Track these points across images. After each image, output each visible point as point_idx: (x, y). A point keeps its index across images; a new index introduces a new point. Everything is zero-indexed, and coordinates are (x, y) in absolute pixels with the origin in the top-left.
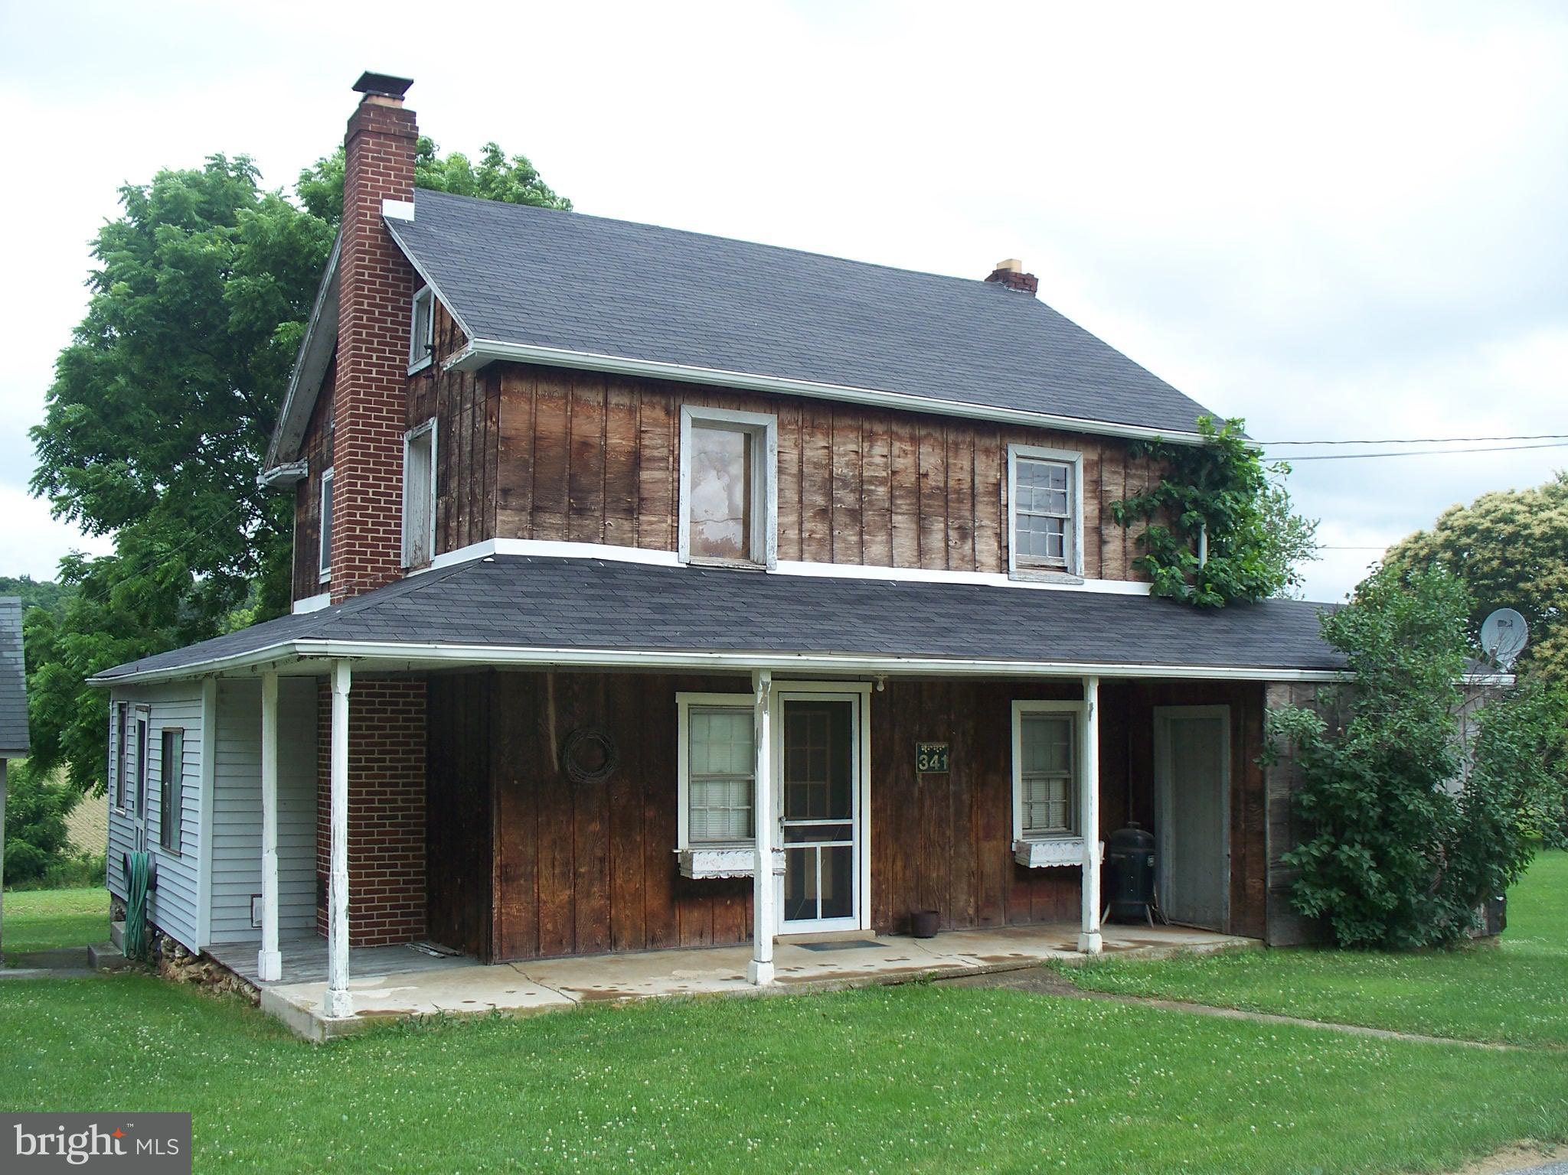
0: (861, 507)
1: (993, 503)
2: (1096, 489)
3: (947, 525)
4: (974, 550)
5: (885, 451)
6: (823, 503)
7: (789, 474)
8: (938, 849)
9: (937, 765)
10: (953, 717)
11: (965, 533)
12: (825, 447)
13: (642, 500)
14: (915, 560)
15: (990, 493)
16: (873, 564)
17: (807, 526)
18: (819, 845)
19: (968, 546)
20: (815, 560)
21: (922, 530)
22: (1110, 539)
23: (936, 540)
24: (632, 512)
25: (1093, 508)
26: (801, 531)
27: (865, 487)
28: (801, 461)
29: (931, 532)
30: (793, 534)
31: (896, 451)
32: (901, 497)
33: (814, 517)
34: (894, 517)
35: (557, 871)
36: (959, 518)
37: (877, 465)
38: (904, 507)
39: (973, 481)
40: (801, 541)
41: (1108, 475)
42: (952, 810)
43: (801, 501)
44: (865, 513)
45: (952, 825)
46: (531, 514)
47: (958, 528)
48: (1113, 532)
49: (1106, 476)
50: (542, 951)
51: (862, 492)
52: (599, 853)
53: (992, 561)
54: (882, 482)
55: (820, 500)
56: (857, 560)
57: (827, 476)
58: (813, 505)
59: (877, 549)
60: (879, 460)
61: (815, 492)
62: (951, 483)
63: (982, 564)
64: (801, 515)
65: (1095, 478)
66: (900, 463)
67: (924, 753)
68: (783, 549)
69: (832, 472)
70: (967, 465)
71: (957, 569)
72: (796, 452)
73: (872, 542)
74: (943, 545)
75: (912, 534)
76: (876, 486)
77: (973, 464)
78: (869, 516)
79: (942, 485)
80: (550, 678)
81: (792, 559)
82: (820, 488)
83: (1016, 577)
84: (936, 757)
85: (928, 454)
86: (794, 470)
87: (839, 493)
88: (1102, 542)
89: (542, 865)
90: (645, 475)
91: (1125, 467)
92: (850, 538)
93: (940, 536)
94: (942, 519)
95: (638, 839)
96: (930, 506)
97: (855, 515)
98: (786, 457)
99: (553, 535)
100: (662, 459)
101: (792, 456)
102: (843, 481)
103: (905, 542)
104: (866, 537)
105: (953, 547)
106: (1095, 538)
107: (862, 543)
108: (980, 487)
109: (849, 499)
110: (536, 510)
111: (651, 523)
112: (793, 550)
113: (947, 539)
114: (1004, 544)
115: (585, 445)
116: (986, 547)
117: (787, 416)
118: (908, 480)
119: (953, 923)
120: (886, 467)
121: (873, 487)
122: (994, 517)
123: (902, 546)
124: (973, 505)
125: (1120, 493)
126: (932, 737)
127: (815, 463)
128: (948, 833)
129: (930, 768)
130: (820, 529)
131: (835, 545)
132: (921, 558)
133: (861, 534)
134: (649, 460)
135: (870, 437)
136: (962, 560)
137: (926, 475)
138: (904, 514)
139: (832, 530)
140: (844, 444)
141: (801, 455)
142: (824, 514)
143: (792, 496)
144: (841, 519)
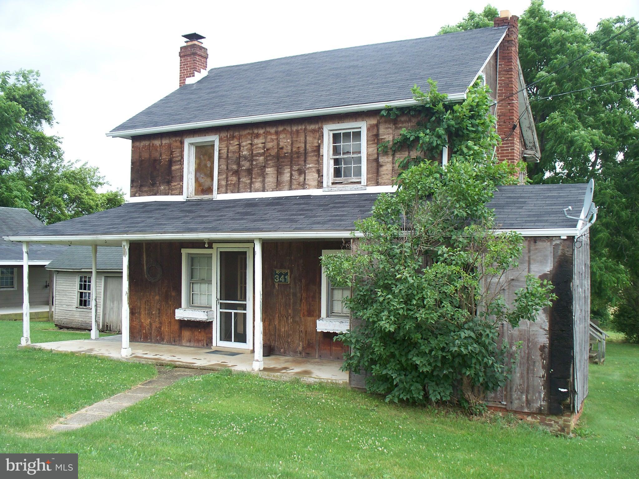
0: (252, 167)
1: (316, 156)
2: (375, 138)
3: (291, 170)
4: (305, 179)
5: (263, 141)
6: (236, 168)
7: (223, 158)
8: (285, 318)
9: (283, 280)
10: (293, 258)
11: (301, 172)
12: (238, 144)
13: (172, 177)
14: (275, 187)
15: (314, 151)
16: (256, 191)
17: (230, 178)
18: (233, 311)
19: (302, 179)
20: (232, 192)
21: (279, 173)
22: (384, 164)
23: (286, 177)
24: (169, 183)
25: (373, 149)
26: (227, 181)
27: (255, 158)
28: (228, 152)
29: (283, 173)
30: (223, 183)
31: (269, 140)
32: (270, 160)
33: (233, 174)
34: (267, 170)
35: (146, 312)
36: (298, 165)
37: (260, 148)
38: (271, 164)
39: (305, 146)
40: (227, 185)
41: (383, 130)
42: (292, 301)
43: (227, 169)
44: (254, 170)
45: (291, 307)
46: (139, 188)
47: (298, 170)
48: (386, 160)
49: (382, 131)
50: (142, 340)
51: (252, 161)
52: (158, 307)
53: (315, 183)
54: (261, 154)
55: (235, 167)
56: (249, 190)
57: (238, 156)
58: (232, 170)
59: (258, 185)
60: (260, 145)
61: (233, 164)
62: (294, 149)
63: (309, 185)
64: (227, 175)
65: (375, 133)
66: (269, 145)
67: (277, 274)
68: (220, 189)
69: (240, 154)
70: (302, 139)
71: (295, 189)
72: (226, 149)
73: (256, 182)
74: (289, 178)
75: (275, 176)
76: (259, 157)
77: (306, 138)
78: (256, 171)
79: (290, 151)
80: (144, 245)
81: (223, 193)
82: (235, 162)
83: (327, 189)
84: (283, 276)
85: (284, 138)
86: (225, 156)
87: (243, 163)
88: (379, 165)
89: (142, 310)
90: (174, 168)
91: (395, 124)
92: (246, 181)
93: (288, 175)
94: (289, 167)
95: (170, 303)
96: (283, 162)
97: (249, 172)
98: (222, 151)
99: (145, 194)
100: (179, 161)
101: (224, 151)
102: (245, 157)
103: (271, 179)
104: (254, 180)
105: (294, 179)
106: (375, 164)
107: (251, 183)
108: (309, 148)
109: (246, 165)
110: (141, 186)
111: (175, 185)
112: (224, 189)
113: (291, 175)
114: (321, 174)
115: (155, 160)
116: (312, 177)
117: (224, 135)
118: (273, 152)
119: (291, 353)
120: (264, 147)
121: (258, 158)
122: (316, 162)
123: (270, 182)
124: (306, 158)
125: (391, 138)
126: (282, 267)
127: (233, 152)
128: (290, 311)
129: (280, 281)
130: (234, 179)
131: (240, 185)
132: (278, 186)
133: (251, 179)
134: (175, 162)
135: (257, 136)
136: (299, 184)
137: (282, 148)
138: (271, 167)
139: (239, 179)
140: (246, 141)
141: (228, 150)
142: (236, 173)
143: (224, 167)
144: (244, 174)
